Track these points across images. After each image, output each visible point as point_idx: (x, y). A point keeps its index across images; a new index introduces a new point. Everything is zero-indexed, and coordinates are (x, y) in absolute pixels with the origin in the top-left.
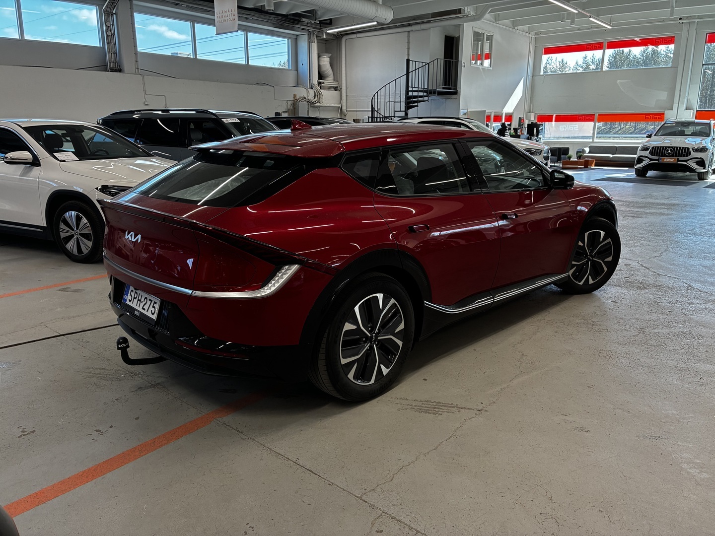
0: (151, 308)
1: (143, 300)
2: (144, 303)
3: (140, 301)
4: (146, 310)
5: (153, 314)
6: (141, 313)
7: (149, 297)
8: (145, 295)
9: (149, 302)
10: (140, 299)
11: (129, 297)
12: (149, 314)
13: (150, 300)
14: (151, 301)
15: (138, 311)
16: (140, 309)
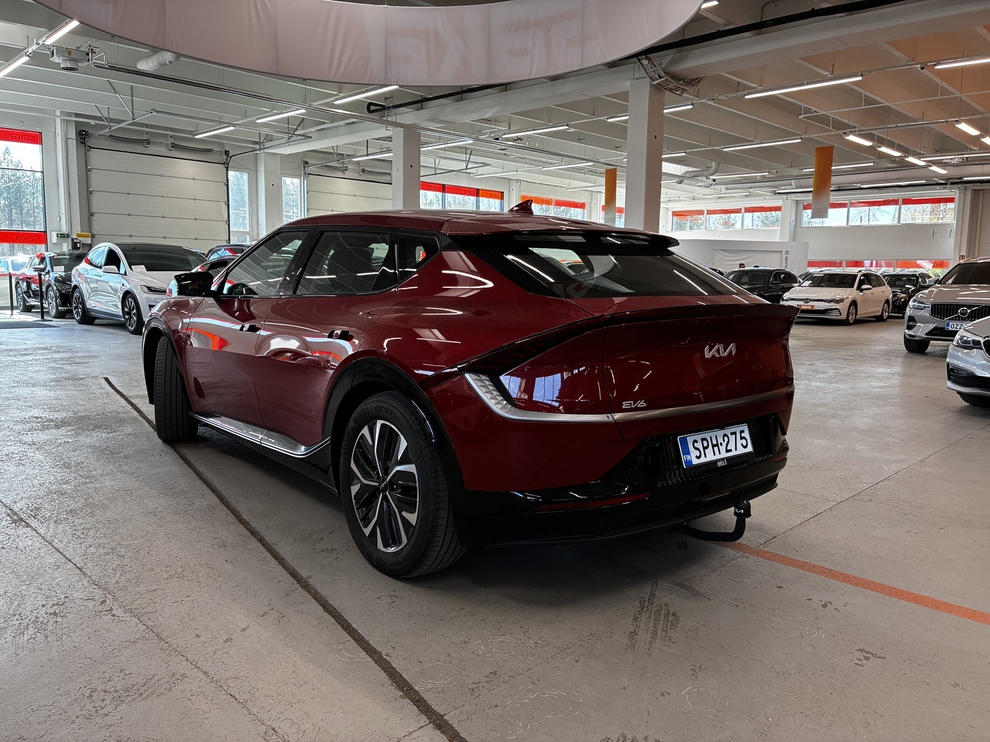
0: (739, 442)
1: (720, 440)
2: (724, 444)
3: (717, 445)
4: (733, 449)
5: (745, 447)
6: (728, 459)
7: (728, 431)
8: (720, 433)
9: (732, 438)
10: (715, 442)
11: (694, 453)
12: (741, 451)
13: (732, 434)
14: (734, 433)
15: (723, 459)
16: (724, 455)
